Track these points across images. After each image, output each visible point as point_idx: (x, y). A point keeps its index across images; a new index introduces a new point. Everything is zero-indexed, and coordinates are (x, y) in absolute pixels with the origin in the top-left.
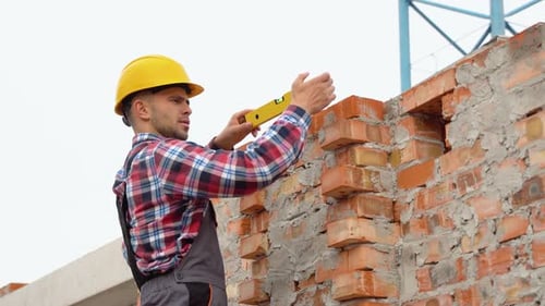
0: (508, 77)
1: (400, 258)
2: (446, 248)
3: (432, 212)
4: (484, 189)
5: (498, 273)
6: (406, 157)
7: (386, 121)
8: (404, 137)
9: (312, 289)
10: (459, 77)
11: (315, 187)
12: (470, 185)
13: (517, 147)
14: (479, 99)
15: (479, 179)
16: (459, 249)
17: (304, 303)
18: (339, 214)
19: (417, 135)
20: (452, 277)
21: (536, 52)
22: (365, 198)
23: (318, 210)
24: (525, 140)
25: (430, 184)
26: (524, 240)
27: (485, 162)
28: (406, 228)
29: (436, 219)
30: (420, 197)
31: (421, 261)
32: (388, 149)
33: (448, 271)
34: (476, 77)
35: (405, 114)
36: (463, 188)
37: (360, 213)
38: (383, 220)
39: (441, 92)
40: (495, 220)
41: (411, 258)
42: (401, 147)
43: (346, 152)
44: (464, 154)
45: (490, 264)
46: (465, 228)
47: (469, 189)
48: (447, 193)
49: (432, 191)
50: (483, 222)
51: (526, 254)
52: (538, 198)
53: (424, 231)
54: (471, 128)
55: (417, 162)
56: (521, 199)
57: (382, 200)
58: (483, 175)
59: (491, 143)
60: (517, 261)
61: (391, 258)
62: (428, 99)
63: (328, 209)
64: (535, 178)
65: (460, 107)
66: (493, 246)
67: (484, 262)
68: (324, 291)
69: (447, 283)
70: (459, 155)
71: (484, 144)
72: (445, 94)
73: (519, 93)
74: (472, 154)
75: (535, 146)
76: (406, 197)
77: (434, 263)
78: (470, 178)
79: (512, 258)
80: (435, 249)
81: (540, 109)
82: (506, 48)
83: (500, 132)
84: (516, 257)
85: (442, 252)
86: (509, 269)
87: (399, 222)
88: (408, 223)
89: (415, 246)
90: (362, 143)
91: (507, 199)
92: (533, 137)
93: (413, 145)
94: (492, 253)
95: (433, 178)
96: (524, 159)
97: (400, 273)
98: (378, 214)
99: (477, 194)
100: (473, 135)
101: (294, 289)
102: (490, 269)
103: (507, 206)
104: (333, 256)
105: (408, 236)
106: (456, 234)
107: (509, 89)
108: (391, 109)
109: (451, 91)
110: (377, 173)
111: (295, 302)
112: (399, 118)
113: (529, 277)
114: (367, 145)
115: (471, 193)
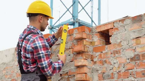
0: (131, 27)
1: (93, 71)
2: (108, 69)
3: (104, 60)
4: (121, 55)
5: (124, 78)
6: (96, 44)
7: (91, 33)
8: (96, 38)
9: (67, 77)
10: (115, 25)
11: (69, 49)
12: (117, 54)
13: (132, 46)
14: (121, 32)
15: (120, 53)
16: (112, 70)
17: (63, 80)
18: (77, 57)
19: (100, 38)
20: (109, 77)
21: (140, 22)
22: (86, 54)
23: (70, 55)
24: (135, 44)
25: (104, 52)
26: (133, 70)
27: (122, 48)
28: (95, 63)
29: (105, 62)
30: (101, 55)
31: (100, 72)
32: (91, 41)
33: (108, 76)
34: (121, 26)
35: (97, 32)
36: (115, 54)
37: (84, 58)
38: (90, 60)
39: (109, 28)
40: (124, 64)
41: (97, 71)
42: (95, 41)
43: (81, 41)
44: (116, 45)
45: (122, 75)
46: (114, 65)
47: (116, 55)
48: (109, 55)
49: (104, 54)
50: (120, 64)
51: (134, 74)
52: (138, 60)
53: (101, 64)
54: (118, 39)
55: (100, 45)
56: (133, 59)
57: (89, 55)
58: (121, 52)
59: (124, 44)
60: (131, 76)
61: (91, 70)
62: (105, 29)
63: (74, 56)
64: (138, 55)
65: (115, 33)
66: (123, 71)
67: (120, 74)
68: (70, 78)
69: (108, 79)
70: (114, 45)
71: (122, 44)
72: (110, 29)
73: (134, 32)
74: (118, 46)
75: (138, 46)
76: (96, 54)
77: (104, 73)
78: (117, 52)
79: (129, 75)
80: (105, 69)
81: (140, 37)
82: (131, 20)
83: (127, 41)
84: (130, 75)
85: (107, 70)
86: (128, 77)
87: (93, 61)
88: (96, 61)
89: (98, 68)
90: (85, 39)
91: (128, 59)
92: (137, 44)
93: (99, 41)
94: (123, 73)
95: (105, 50)
96: (134, 49)
97: (93, 74)
98: (89, 58)
99: (119, 57)
100: (119, 41)
101: (60, 76)
102: (122, 77)
103: (128, 61)
104: (74, 69)
105: (96, 65)
106: (111, 66)
107: (131, 30)
108: (92, 30)
109: (113, 28)
110: (89, 47)
111: (60, 80)
112: (95, 33)
113: (135, 80)
114: (86, 40)
115: (117, 56)
